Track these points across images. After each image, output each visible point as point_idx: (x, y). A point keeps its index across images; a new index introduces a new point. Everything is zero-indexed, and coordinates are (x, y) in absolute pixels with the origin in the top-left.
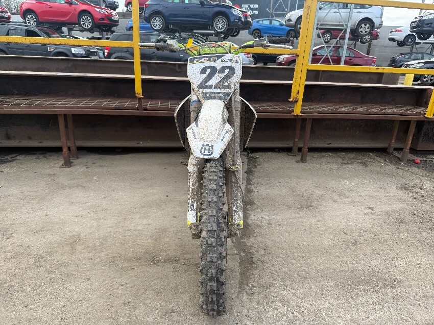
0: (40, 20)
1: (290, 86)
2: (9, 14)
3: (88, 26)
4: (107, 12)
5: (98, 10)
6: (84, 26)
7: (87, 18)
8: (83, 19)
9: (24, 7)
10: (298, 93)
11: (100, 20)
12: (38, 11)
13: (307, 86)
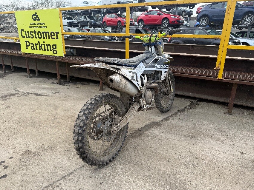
0: (145, 24)
1: (216, 59)
2: (134, 22)
3: (166, 26)
4: (177, 18)
5: (172, 17)
6: (164, 26)
7: (166, 21)
8: (164, 22)
9: (139, 18)
10: (220, 64)
11: (172, 22)
12: (144, 20)
13: (227, 60)
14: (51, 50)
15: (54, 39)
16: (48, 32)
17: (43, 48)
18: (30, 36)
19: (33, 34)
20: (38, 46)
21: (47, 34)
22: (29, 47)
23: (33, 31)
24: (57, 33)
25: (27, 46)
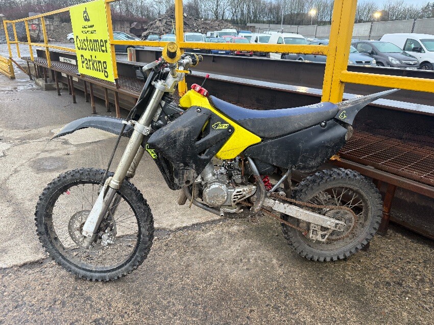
14: (102, 72)
15: (103, 51)
16: (97, 41)
17: (96, 68)
18: (84, 47)
19: (86, 43)
20: (91, 63)
21: (97, 43)
22: (84, 65)
23: (86, 39)
24: (106, 41)
25: (83, 62)
